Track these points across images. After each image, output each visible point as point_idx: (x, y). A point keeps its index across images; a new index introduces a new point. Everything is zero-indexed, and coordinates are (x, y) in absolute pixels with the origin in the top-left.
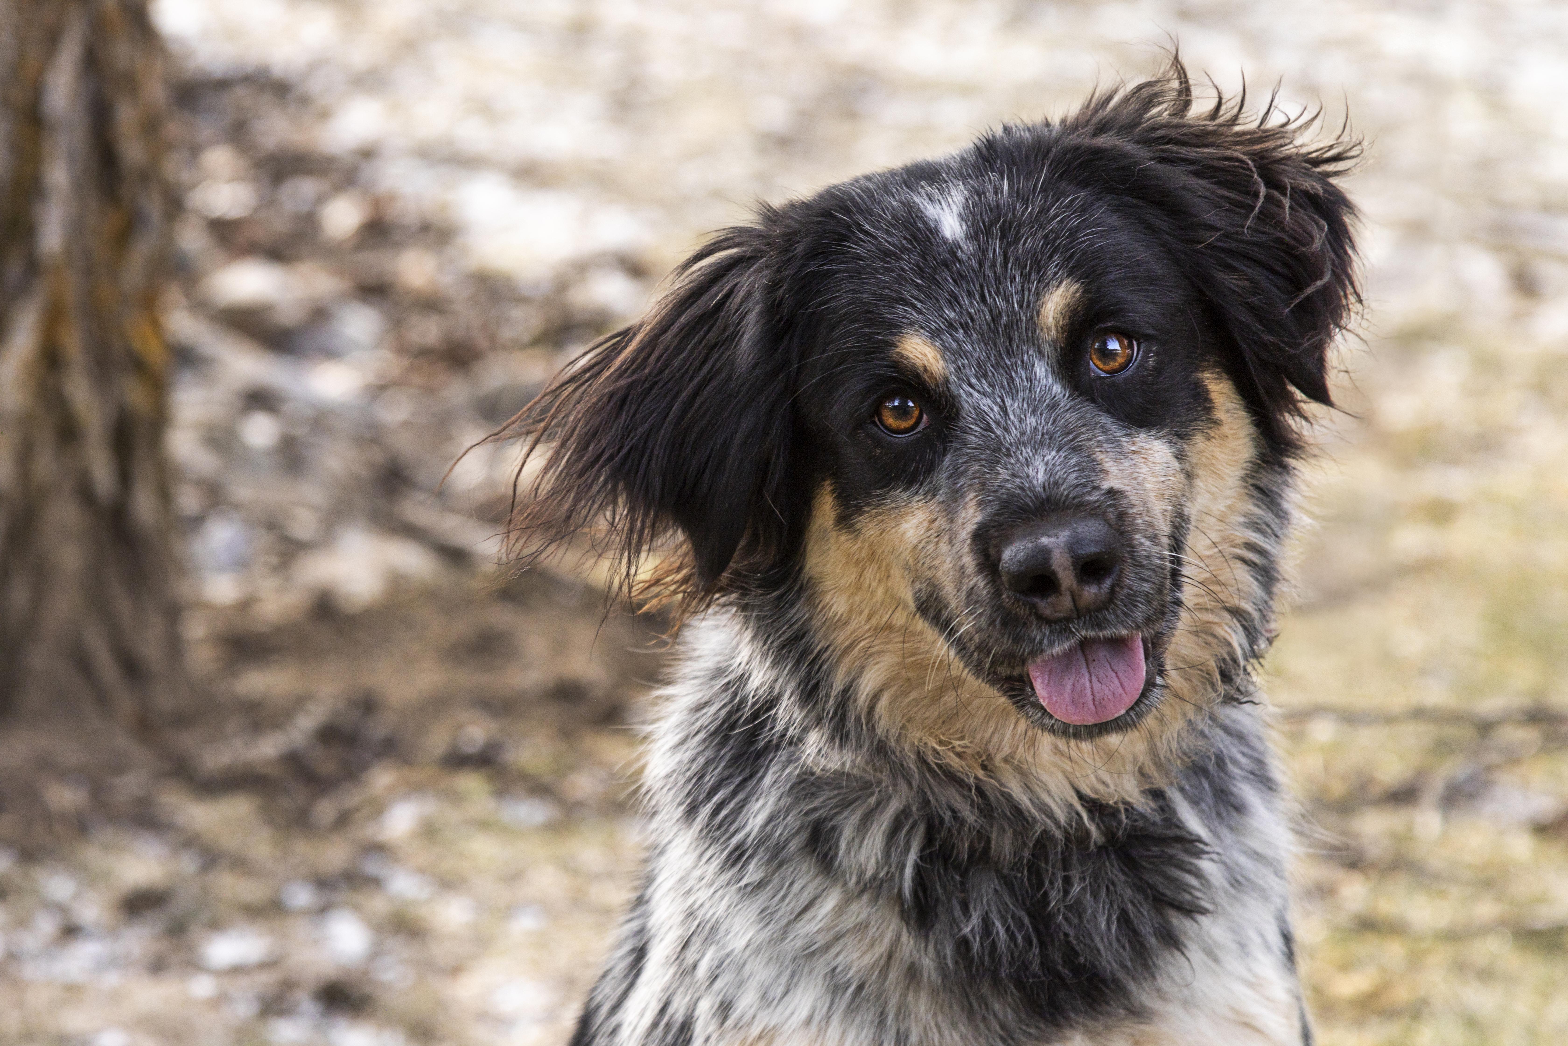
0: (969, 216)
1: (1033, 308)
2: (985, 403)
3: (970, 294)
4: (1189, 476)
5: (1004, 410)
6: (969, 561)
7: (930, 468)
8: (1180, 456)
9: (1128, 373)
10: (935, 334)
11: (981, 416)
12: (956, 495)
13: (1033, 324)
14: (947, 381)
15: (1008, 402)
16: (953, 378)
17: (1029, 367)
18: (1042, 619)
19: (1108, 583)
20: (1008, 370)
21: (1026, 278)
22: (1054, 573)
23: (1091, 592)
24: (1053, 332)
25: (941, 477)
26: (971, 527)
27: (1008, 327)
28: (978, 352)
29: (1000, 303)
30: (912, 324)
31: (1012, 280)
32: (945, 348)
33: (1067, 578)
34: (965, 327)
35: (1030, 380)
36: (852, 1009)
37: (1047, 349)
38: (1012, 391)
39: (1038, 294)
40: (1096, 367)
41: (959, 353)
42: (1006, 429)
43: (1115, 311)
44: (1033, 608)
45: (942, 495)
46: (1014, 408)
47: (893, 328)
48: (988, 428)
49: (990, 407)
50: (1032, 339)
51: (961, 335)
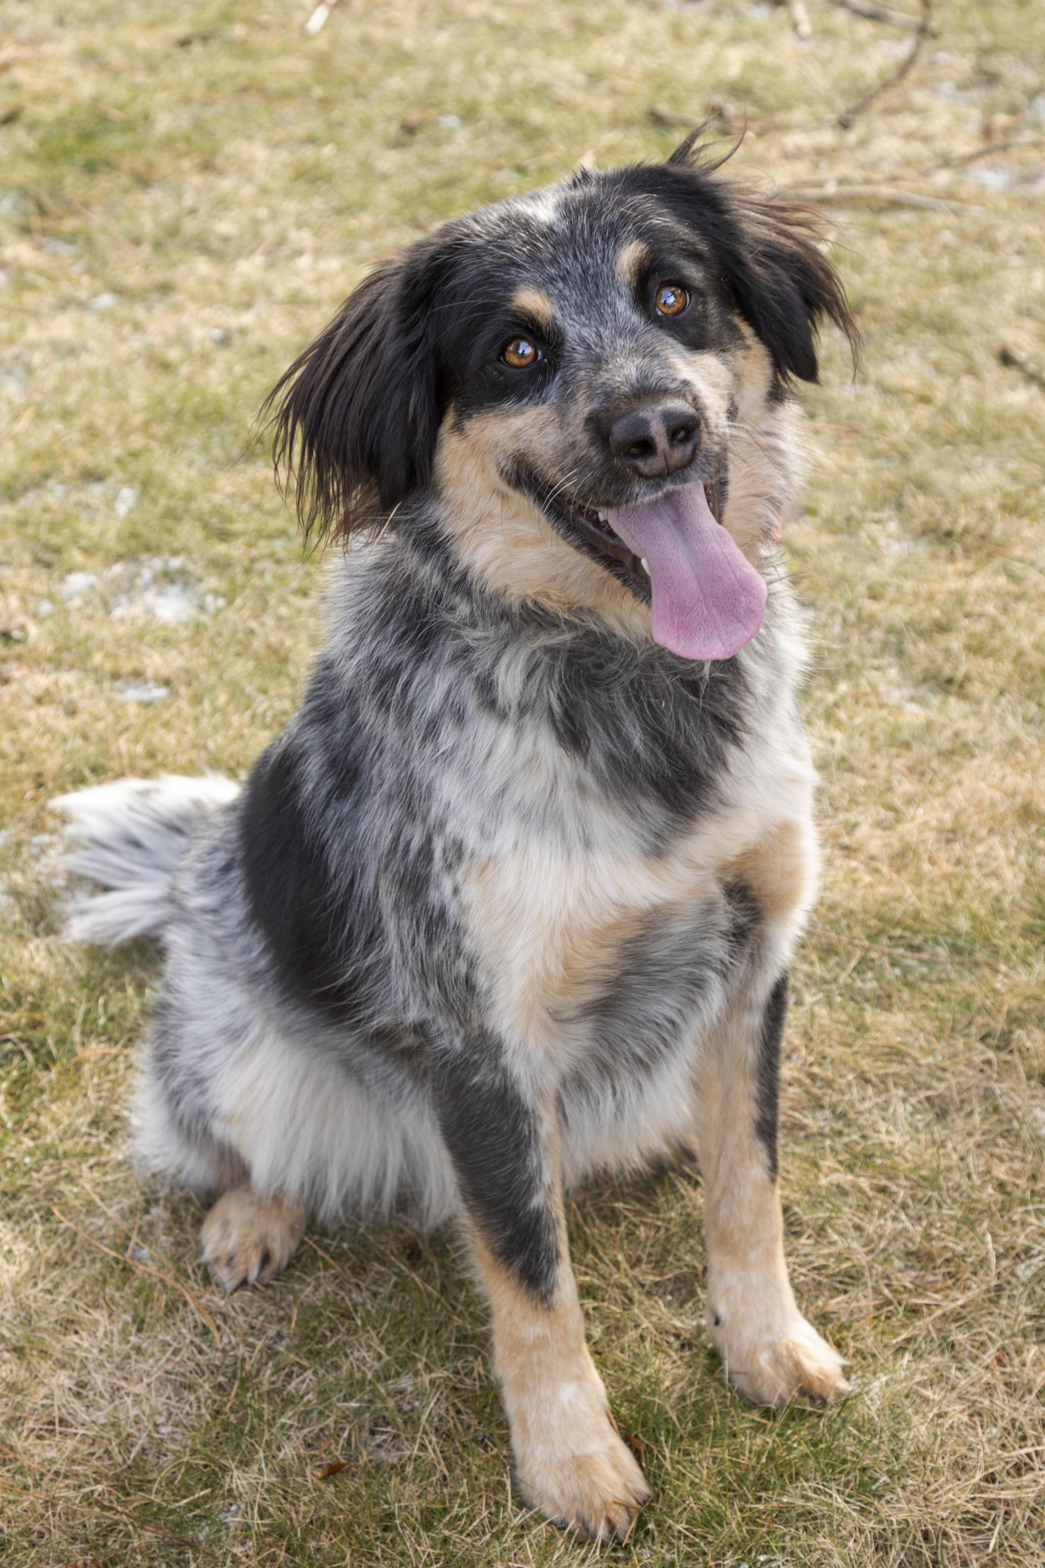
0: (562, 205)
1: (612, 261)
2: (585, 332)
3: (566, 256)
5: (599, 336)
6: (582, 438)
7: (543, 385)
8: (729, 365)
9: (684, 314)
10: (540, 286)
11: (583, 340)
12: (567, 398)
13: (613, 271)
14: (554, 318)
15: (601, 329)
16: (559, 315)
17: (612, 305)
18: (640, 476)
19: (691, 446)
20: (598, 308)
21: (606, 241)
22: (652, 439)
23: (680, 453)
24: (628, 276)
25: (555, 385)
26: (581, 418)
27: (595, 276)
28: (574, 297)
29: (589, 260)
30: (522, 281)
31: (596, 242)
32: (549, 295)
33: (662, 442)
34: (563, 279)
35: (613, 313)
36: (542, 828)
37: (625, 290)
38: (603, 322)
39: (615, 251)
40: (662, 311)
41: (561, 296)
42: (603, 348)
44: (636, 469)
45: (553, 399)
46: (606, 333)
47: (510, 286)
48: (589, 347)
49: (588, 334)
50: (614, 286)
51: (561, 285)
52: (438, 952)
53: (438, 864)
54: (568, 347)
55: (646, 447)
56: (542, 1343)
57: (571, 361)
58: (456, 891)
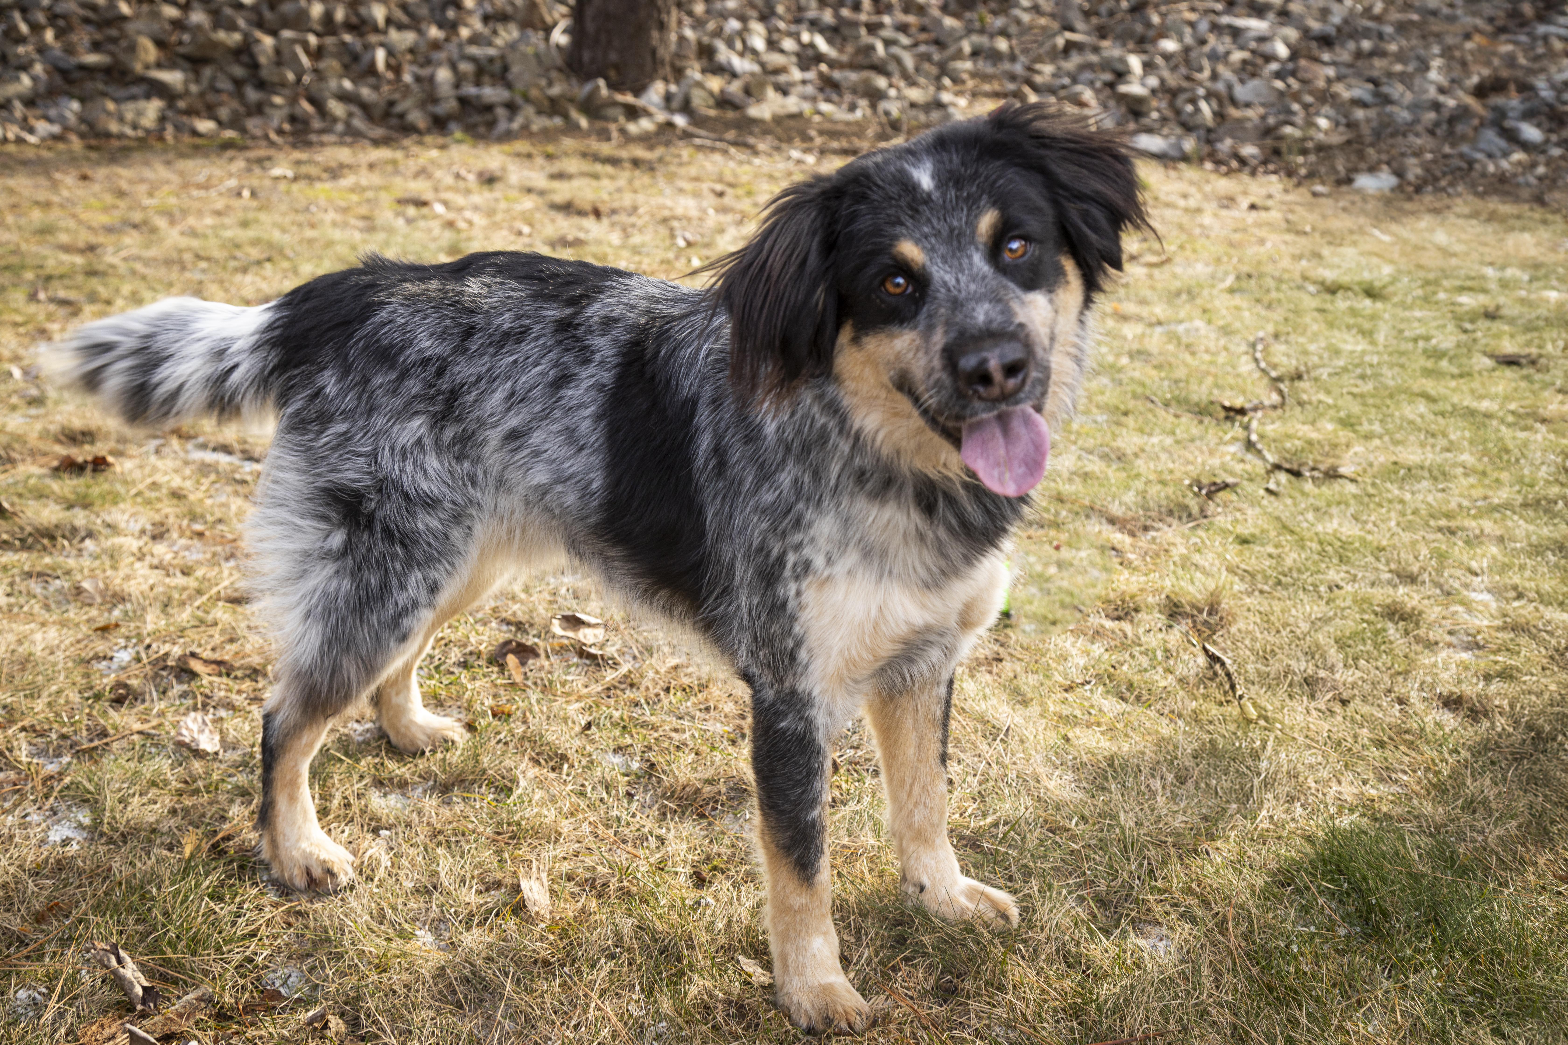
0: (936, 176)
1: (972, 225)
2: (947, 278)
3: (938, 218)
4: (1056, 312)
5: (958, 280)
6: (937, 363)
7: (916, 314)
8: (1051, 301)
9: (1025, 258)
10: (917, 242)
11: (945, 284)
12: (930, 328)
13: (973, 233)
14: (924, 264)
15: (960, 276)
16: (928, 263)
17: (970, 257)
18: (980, 398)
19: (1020, 377)
20: (959, 259)
21: (969, 208)
22: (990, 373)
23: (1012, 383)
24: (985, 238)
25: (922, 316)
26: (939, 347)
27: (959, 235)
28: (942, 249)
29: (955, 223)
30: (904, 235)
31: (962, 209)
32: (924, 248)
33: (998, 376)
34: (935, 236)
35: (971, 264)
37: (981, 247)
38: (962, 271)
39: (976, 218)
40: (1007, 257)
41: (933, 249)
42: (959, 292)
43: (1017, 226)
44: (976, 392)
45: (921, 327)
46: (963, 279)
47: (896, 238)
48: (949, 290)
49: (950, 279)
50: (972, 242)
51: (933, 240)
52: (775, 628)
53: (787, 572)
54: (933, 288)
55: (985, 378)
56: (804, 908)
57: (935, 298)
58: (798, 593)
